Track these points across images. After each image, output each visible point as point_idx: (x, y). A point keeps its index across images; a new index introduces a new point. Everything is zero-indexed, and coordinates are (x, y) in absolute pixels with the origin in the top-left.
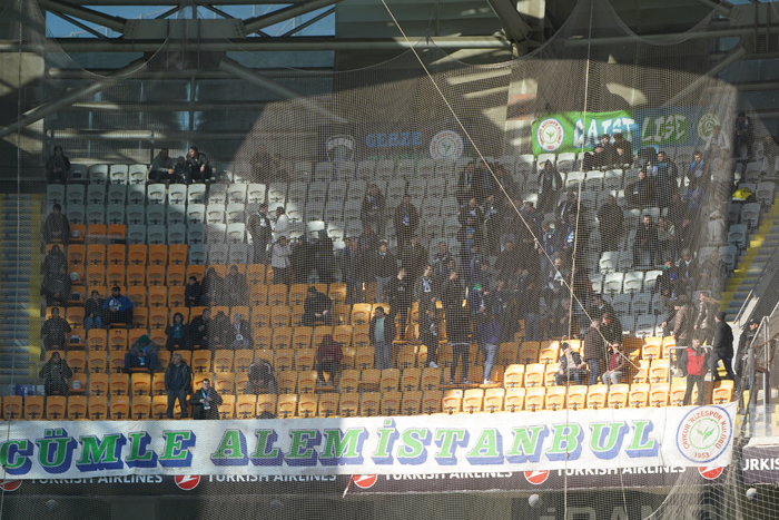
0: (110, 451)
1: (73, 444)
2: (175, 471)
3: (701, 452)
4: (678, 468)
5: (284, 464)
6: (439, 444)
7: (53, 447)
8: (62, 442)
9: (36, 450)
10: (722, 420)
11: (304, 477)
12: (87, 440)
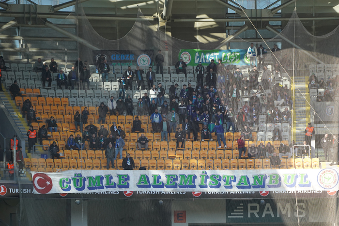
0: (99, 182)
1: (85, 180)
2: (123, 190)
3: (328, 185)
4: (319, 191)
5: (165, 187)
6: (224, 181)
7: (78, 180)
8: (81, 179)
9: (72, 182)
10: (334, 174)
11: (173, 192)
12: (90, 178)
